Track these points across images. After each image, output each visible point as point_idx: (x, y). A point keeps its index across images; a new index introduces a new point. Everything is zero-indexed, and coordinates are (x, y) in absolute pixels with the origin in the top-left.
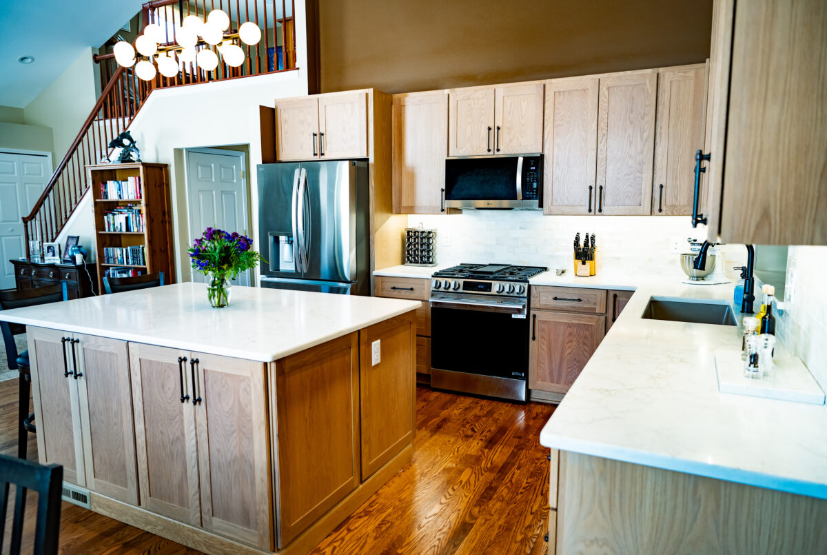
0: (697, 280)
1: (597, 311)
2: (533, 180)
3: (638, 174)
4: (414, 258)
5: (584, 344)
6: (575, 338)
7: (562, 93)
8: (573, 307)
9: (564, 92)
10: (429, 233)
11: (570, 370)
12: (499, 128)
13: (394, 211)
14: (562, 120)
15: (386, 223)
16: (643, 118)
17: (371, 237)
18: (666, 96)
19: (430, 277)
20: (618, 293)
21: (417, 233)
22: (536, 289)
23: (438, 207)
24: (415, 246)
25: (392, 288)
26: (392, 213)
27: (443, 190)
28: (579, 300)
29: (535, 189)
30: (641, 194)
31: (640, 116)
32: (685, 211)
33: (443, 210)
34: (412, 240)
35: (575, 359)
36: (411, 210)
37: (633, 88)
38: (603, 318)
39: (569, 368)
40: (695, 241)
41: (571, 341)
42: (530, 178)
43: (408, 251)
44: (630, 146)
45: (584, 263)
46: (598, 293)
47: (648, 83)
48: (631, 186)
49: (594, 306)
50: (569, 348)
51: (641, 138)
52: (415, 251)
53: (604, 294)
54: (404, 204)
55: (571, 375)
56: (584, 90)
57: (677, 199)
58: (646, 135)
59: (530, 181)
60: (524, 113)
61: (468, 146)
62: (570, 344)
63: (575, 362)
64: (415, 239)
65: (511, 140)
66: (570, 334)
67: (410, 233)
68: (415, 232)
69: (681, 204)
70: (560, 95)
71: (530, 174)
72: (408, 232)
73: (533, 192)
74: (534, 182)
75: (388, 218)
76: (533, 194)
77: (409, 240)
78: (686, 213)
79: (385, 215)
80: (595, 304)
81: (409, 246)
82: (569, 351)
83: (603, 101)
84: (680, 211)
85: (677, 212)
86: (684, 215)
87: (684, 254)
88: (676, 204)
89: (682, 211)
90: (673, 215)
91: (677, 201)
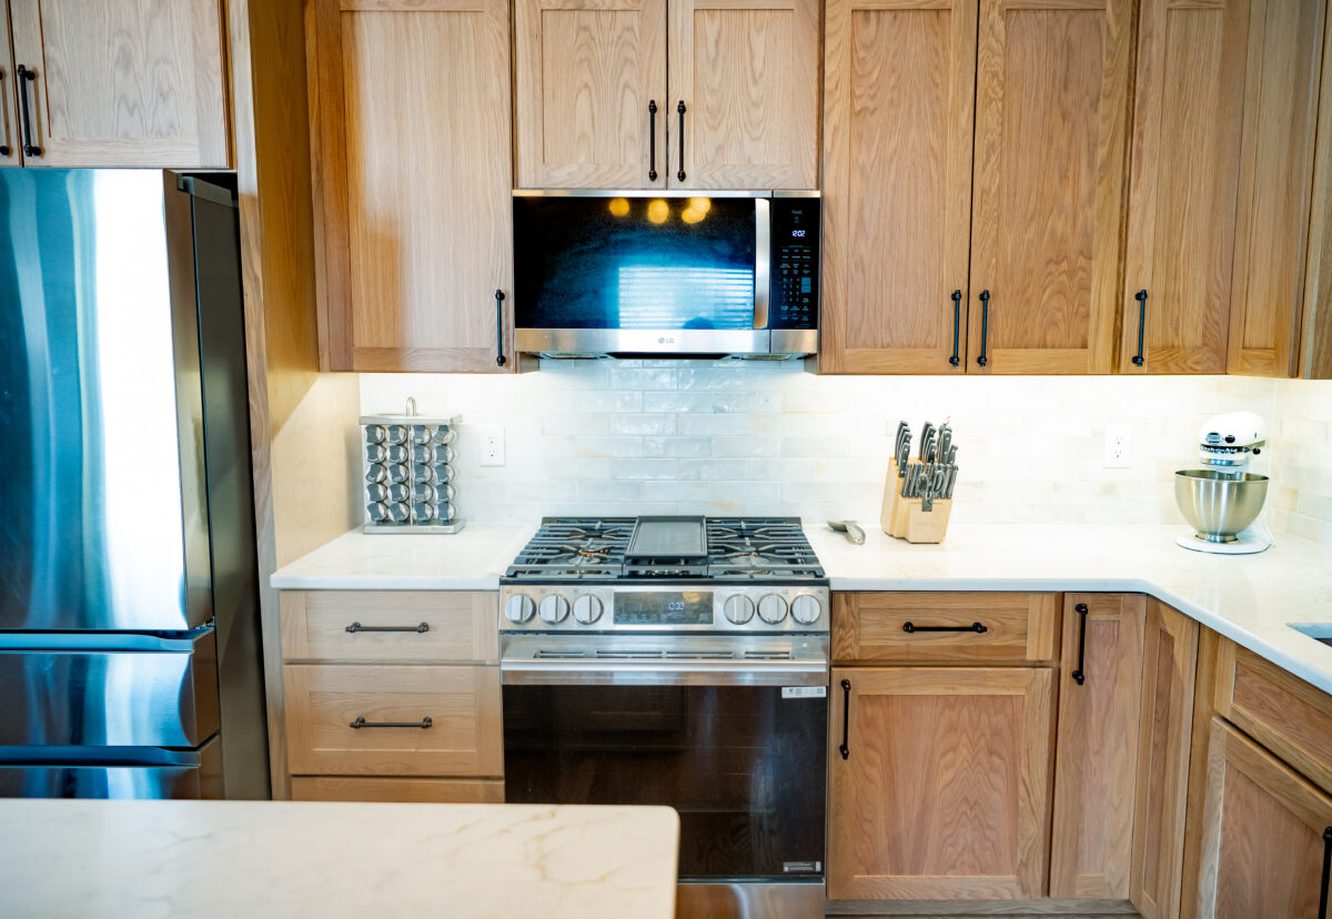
0: (1224, 542)
1: (1030, 656)
2: (801, 269)
3: (1082, 261)
4: (394, 508)
5: (991, 752)
6: (964, 740)
7: (873, 16)
8: (961, 649)
9: (878, 11)
10: (444, 428)
11: (947, 832)
12: (682, 109)
13: (325, 361)
14: (873, 97)
15: (304, 402)
16: (1095, 106)
17: (254, 454)
18: (1154, 49)
19: (496, 585)
20: (1087, 600)
21: (401, 432)
22: (848, 602)
23: (484, 351)
24: (395, 473)
25: (348, 630)
26: (319, 369)
27: (501, 296)
28: (978, 628)
29: (806, 295)
30: (1087, 316)
31: (1087, 100)
32: (1197, 363)
33: (502, 360)
34: (384, 454)
35: (966, 799)
36: (390, 359)
37: (1070, 19)
38: (1047, 673)
39: (946, 825)
40: (1230, 440)
41: (954, 749)
42: (791, 262)
43: (373, 488)
44: (1061, 183)
45: (927, 507)
46: (1033, 605)
47: (1109, 7)
48: (1060, 292)
49: (1019, 642)
50: (947, 768)
51: (1091, 164)
52: (395, 488)
53: (1049, 605)
54: (362, 339)
55: (952, 845)
56: (938, 11)
57: (1176, 330)
58: (1102, 152)
59: (790, 270)
60: (758, 65)
61: (582, 159)
62: (950, 756)
63: (964, 808)
64: (394, 450)
65: (720, 149)
66: (952, 728)
67: (379, 433)
68: (394, 428)
69: (1187, 343)
70: (867, 20)
71: (791, 253)
72: (372, 428)
73: (801, 305)
74: (801, 275)
75: (308, 385)
76: (801, 313)
77: (372, 454)
78: (1199, 368)
79: (297, 378)
80: (1024, 634)
81: (374, 472)
82: (948, 776)
83: (989, 48)
84: (1185, 362)
85: (1177, 364)
86: (1195, 372)
87: (1182, 473)
88: (1176, 344)
89: (1189, 363)
90: (1169, 373)
91: (1177, 335)
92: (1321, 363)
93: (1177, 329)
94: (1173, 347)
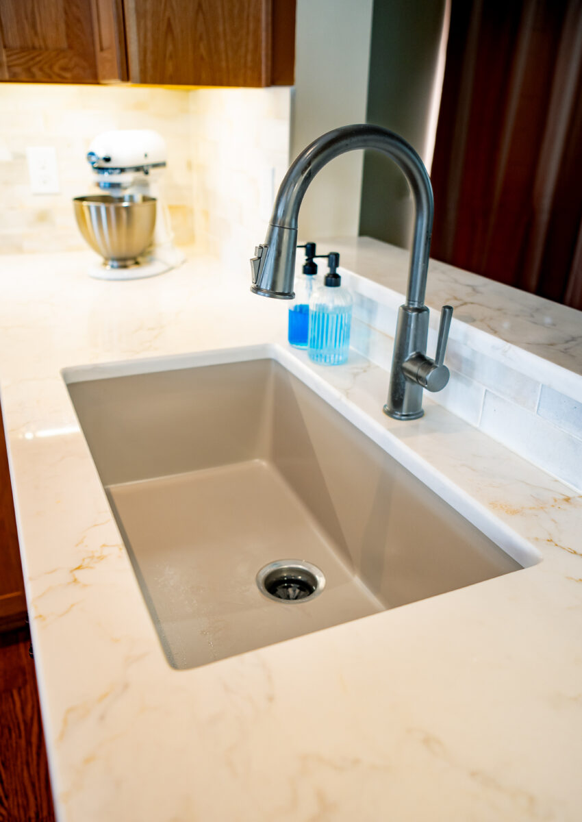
40: (107, 159)
84: (51, 67)
85: (41, 69)
86: (62, 80)
87: (82, 199)
88: (37, 45)
89: (56, 69)
90: (33, 79)
91: (36, 33)
92: (149, 64)
93: (34, 26)
94: (34, 48)
